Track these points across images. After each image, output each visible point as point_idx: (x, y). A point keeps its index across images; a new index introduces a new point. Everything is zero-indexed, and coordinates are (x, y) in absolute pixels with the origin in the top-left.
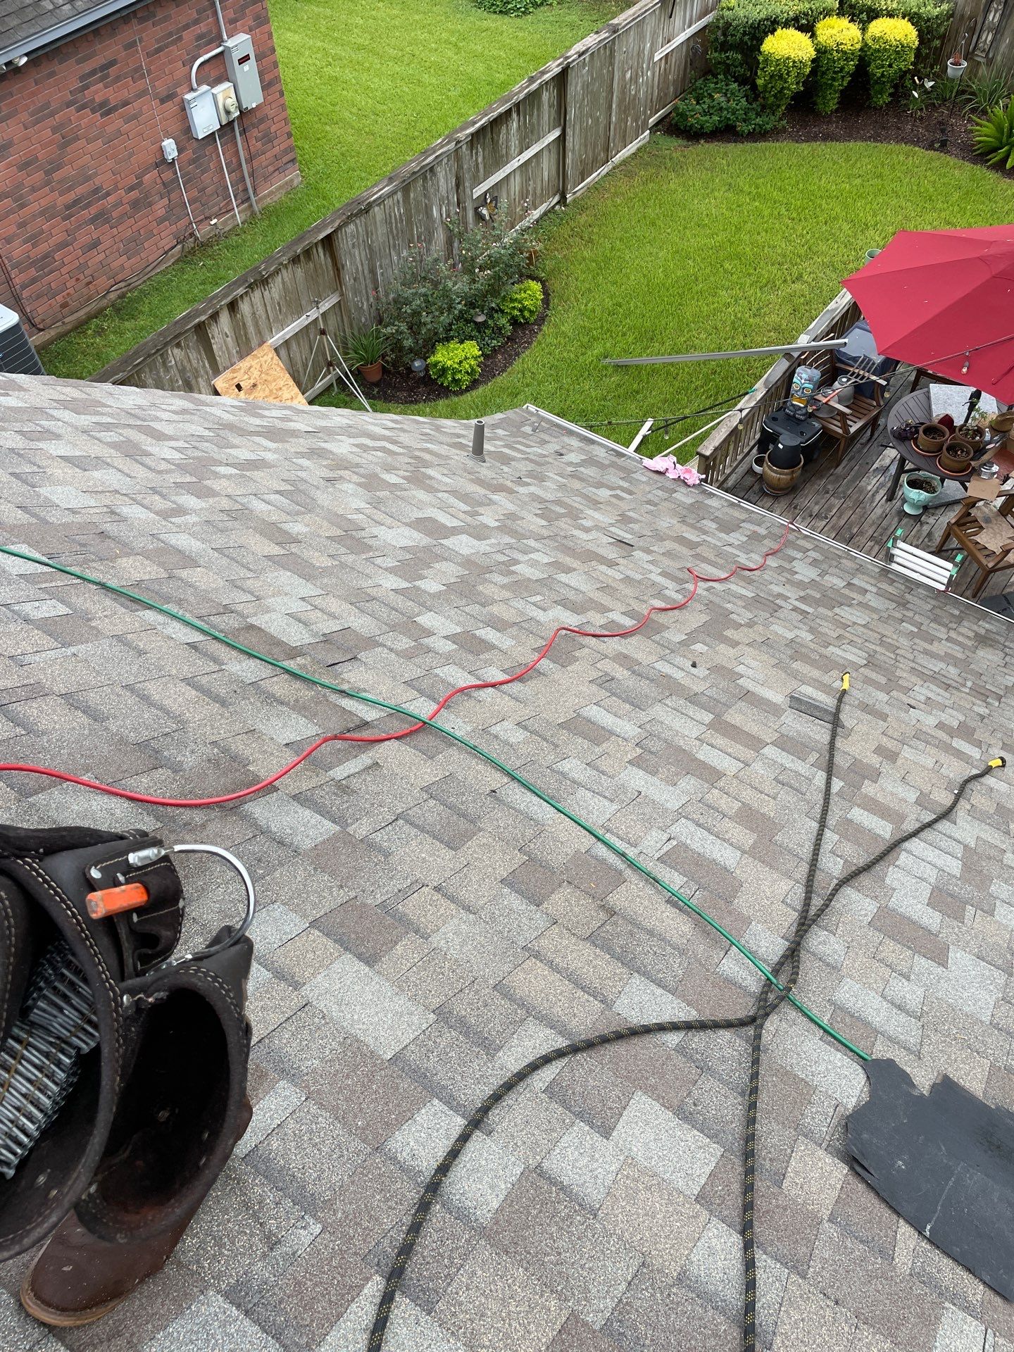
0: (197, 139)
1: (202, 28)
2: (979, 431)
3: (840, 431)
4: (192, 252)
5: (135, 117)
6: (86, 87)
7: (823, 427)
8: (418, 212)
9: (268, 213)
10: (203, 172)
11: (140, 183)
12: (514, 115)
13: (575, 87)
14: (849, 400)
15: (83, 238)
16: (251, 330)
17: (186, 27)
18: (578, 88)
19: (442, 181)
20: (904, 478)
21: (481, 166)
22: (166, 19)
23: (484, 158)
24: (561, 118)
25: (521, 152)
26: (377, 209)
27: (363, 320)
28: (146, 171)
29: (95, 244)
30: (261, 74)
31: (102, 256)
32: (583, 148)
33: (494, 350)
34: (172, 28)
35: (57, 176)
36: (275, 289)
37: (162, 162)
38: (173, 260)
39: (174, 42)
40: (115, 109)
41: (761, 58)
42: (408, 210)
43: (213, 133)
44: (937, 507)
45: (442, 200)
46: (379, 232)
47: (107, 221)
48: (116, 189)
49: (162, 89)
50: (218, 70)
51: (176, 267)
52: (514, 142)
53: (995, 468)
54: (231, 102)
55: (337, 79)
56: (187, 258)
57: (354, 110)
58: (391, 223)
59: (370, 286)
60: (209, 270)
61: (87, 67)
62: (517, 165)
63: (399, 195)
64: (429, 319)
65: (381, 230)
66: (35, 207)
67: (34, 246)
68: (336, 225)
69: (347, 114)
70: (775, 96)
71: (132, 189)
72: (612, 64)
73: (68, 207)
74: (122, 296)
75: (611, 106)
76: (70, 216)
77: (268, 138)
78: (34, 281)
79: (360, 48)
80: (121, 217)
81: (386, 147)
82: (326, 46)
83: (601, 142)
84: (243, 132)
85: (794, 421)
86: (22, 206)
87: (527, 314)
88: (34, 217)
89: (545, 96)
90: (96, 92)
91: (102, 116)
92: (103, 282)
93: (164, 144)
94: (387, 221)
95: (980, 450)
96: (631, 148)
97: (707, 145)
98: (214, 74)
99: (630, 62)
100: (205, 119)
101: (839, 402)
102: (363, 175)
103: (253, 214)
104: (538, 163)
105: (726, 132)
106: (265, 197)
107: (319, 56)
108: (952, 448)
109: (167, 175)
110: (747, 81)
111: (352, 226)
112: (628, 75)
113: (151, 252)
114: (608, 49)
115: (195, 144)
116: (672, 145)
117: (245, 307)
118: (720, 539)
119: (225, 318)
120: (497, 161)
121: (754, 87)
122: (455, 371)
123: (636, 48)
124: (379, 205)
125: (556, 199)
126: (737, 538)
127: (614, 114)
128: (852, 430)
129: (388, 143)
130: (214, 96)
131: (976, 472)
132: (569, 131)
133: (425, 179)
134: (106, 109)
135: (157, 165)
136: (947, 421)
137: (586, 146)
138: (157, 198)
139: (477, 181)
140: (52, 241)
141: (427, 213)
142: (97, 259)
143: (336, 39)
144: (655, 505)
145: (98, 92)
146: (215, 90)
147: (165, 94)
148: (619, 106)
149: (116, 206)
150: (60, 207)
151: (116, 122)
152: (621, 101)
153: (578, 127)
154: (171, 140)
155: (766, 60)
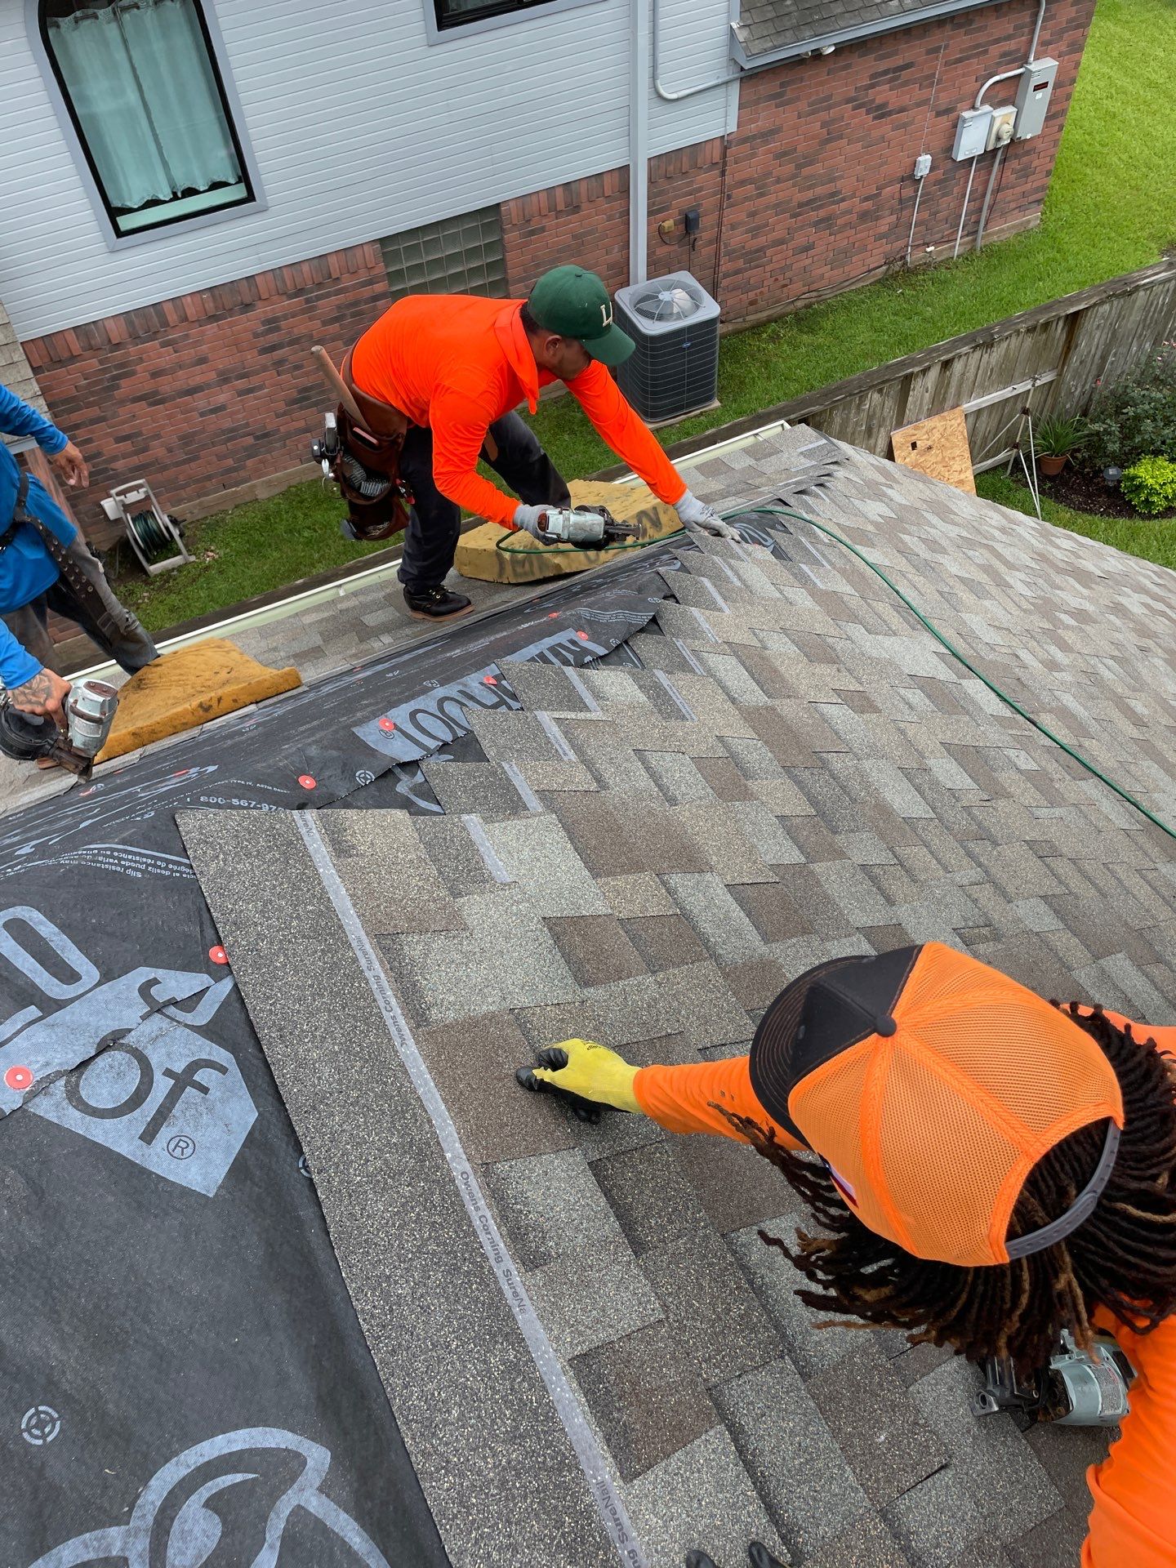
0: (954, 161)
1: (1011, 45)
4: (895, 276)
5: (904, 126)
6: (872, 86)
9: (990, 252)
10: (944, 195)
11: (878, 195)
15: (800, 240)
16: (952, 390)
17: (997, 41)
22: (980, 29)
26: (1141, 294)
28: (890, 183)
29: (807, 249)
30: (1051, 104)
31: (809, 261)
34: (982, 40)
35: (806, 171)
36: (996, 355)
37: (910, 178)
38: (872, 280)
39: (978, 55)
40: (890, 113)
43: (973, 158)
46: (1132, 318)
47: (830, 227)
48: (853, 196)
49: (943, 101)
50: (1009, 93)
51: (872, 288)
54: (1008, 128)
55: (1114, 116)
56: (886, 282)
57: (1125, 157)
59: (1094, 372)
60: (907, 301)
61: (883, 65)
65: (1135, 316)
66: (771, 199)
67: (753, 237)
68: (1092, 302)
69: (1115, 159)
71: (867, 199)
73: (800, 205)
74: (808, 306)
76: (800, 214)
77: (1025, 173)
78: (737, 272)
79: (1151, 84)
80: (846, 225)
81: (1149, 209)
84: (1004, 161)
86: (762, 195)
88: (767, 208)
90: (880, 92)
91: (875, 118)
92: (797, 287)
93: (920, 158)
98: (1002, 95)
100: (972, 141)
102: (1113, 235)
103: (973, 250)
106: (994, 233)
107: (1102, 84)
109: (908, 192)
111: (1107, 307)
113: (856, 266)
115: (950, 165)
117: (958, 367)
119: (934, 373)
122: (1153, 491)
124: (1146, 290)
129: (1154, 206)
130: (993, 119)
134: (881, 112)
135: (903, 180)
138: (887, 212)
140: (772, 237)
142: (801, 264)
143: (1127, 69)
145: (884, 94)
146: (996, 113)
147: (943, 107)
149: (844, 213)
150: (794, 204)
151: (885, 128)
154: (929, 157)
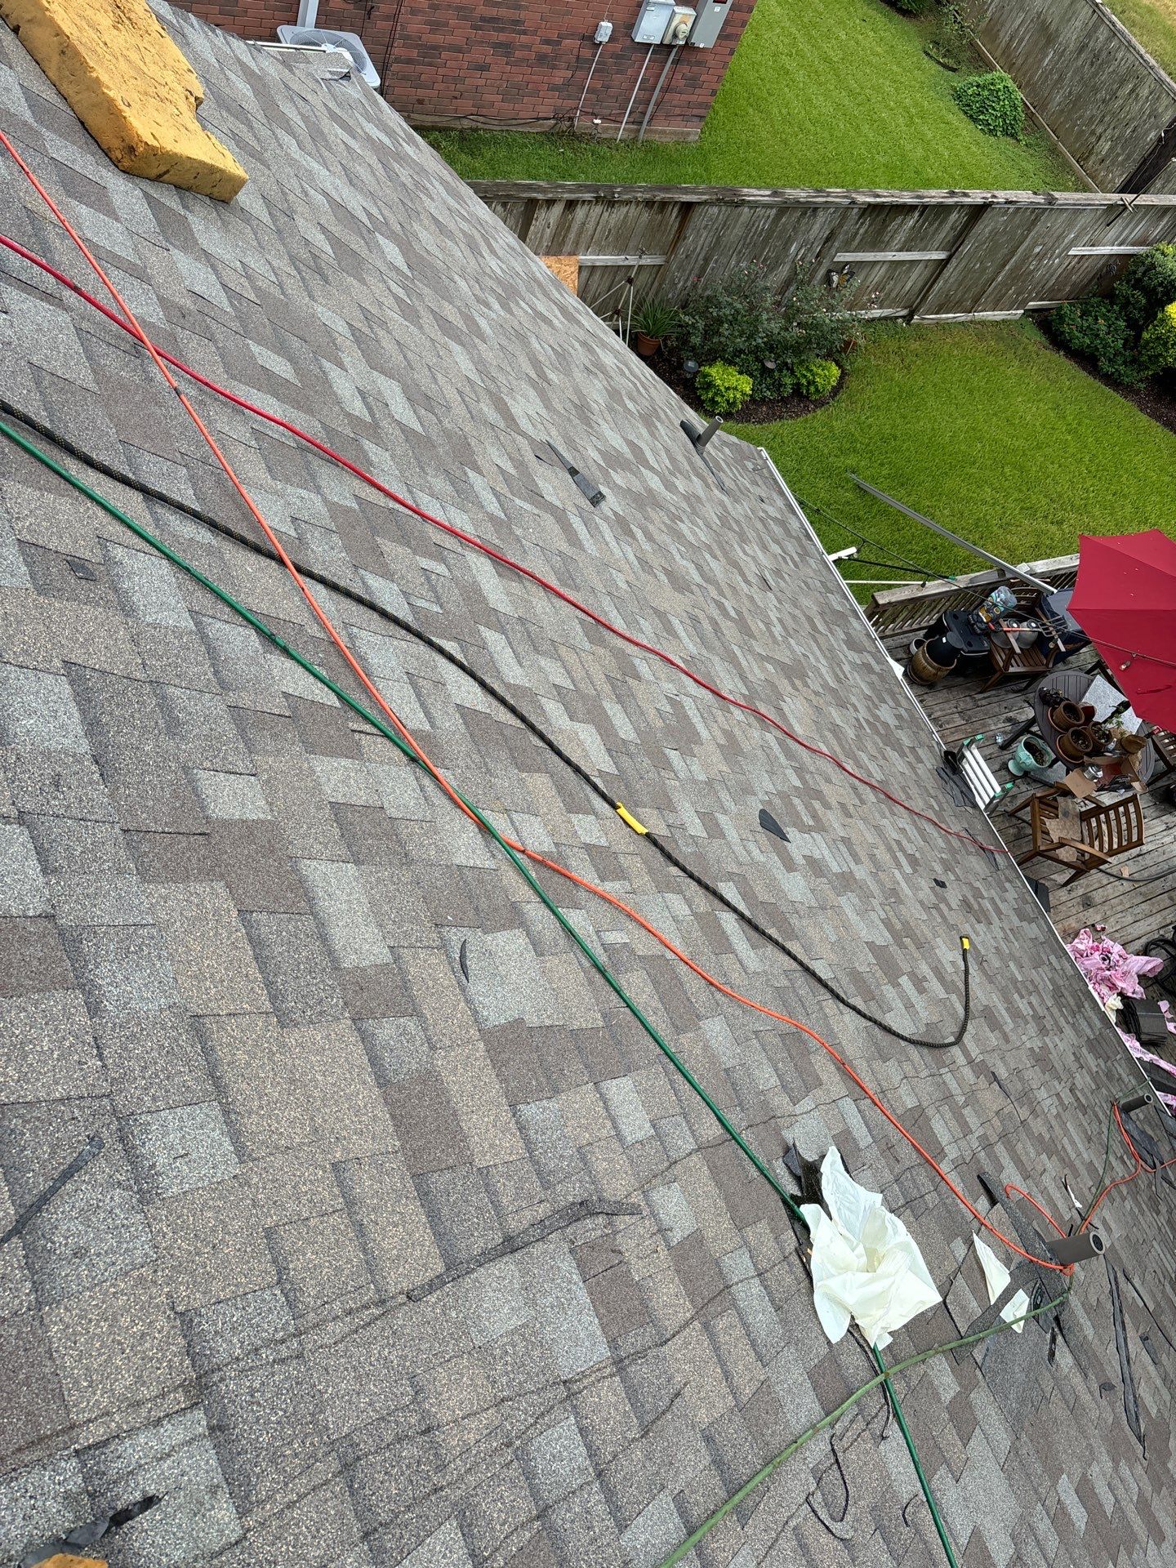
0: (633, 40)
2: (1108, 737)
3: (1001, 664)
4: (561, 134)
7: (990, 651)
8: (779, 237)
9: (649, 148)
10: (618, 72)
11: (559, 43)
12: (916, 214)
13: (984, 227)
14: (1026, 644)
15: (478, 55)
16: (572, 236)
18: (987, 230)
19: (817, 226)
20: (1024, 738)
21: (858, 237)
23: (866, 232)
24: (954, 246)
25: (900, 250)
26: (746, 210)
27: (670, 296)
28: (572, 36)
29: (483, 68)
30: (726, 23)
31: (482, 82)
32: (956, 285)
33: (763, 399)
36: (616, 216)
37: (589, 38)
38: (539, 130)
41: (1160, 315)
42: (771, 231)
43: (650, 45)
44: (1035, 781)
45: (806, 242)
46: (735, 231)
47: (508, 55)
48: (535, 33)
51: (538, 137)
52: (901, 237)
53: (1100, 774)
54: (684, 29)
55: (787, 73)
56: (552, 137)
57: (784, 111)
58: (750, 230)
59: (696, 271)
60: (565, 161)
62: (890, 258)
63: (774, 211)
64: (726, 333)
65: (738, 231)
67: (431, 31)
68: (705, 197)
69: (775, 110)
70: (1150, 357)
71: (547, 42)
72: (1029, 230)
73: (483, 19)
74: (476, 130)
75: (1004, 265)
76: (480, 28)
77: (693, 83)
78: (409, 61)
79: (827, 60)
80: (521, 60)
81: (790, 164)
82: (798, 36)
83: (975, 290)
84: (676, 62)
85: (969, 629)
87: (812, 389)
89: (954, 216)
92: (466, 105)
93: (602, 23)
94: (749, 226)
95: (1098, 751)
96: (998, 315)
97: (1063, 359)
99: (1046, 239)
100: (651, 27)
101: (1017, 640)
102: (754, 174)
103: (635, 140)
104: (909, 270)
105: (1087, 360)
106: (655, 132)
107: (786, 41)
108: (1078, 735)
109: (586, 53)
110: (1136, 327)
111: (715, 210)
112: (1037, 250)
113: (525, 108)
114: (1035, 214)
115: (628, 42)
116: (1034, 338)
117: (580, 212)
118: (839, 645)
119: (557, 210)
120: (876, 242)
121: (1138, 337)
122: (718, 393)
123: (1060, 230)
124: (751, 208)
125: (904, 312)
126: (853, 656)
127: (1003, 274)
128: (1011, 670)
129: (794, 161)
130: (674, 13)
131: (1083, 767)
132: (954, 261)
133: (804, 214)
135: (583, 38)
136: (1090, 711)
137: (960, 285)
138: (564, 65)
139: (846, 247)
140: (449, 39)
141: (786, 244)
142: (474, 82)
143: (811, 37)
144: (809, 588)
146: (678, 9)
148: (1011, 270)
149: (524, 47)
150: (477, 14)
152: (1016, 268)
153: (963, 264)
154: (610, 25)
155: (1163, 320)
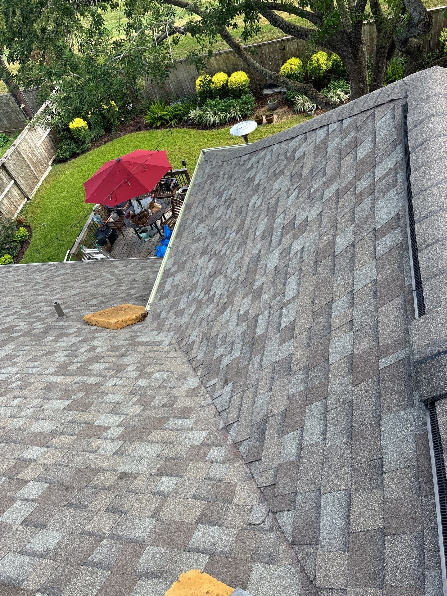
2: (146, 210)
7: (112, 229)
13: (10, 167)
18: (12, 167)
24: (11, 177)
32: (26, 182)
33: (17, 253)
41: (71, 130)
72: (21, 155)
75: (29, 166)
83: (32, 177)
87: (24, 238)
96: (47, 173)
97: (70, 162)
99: (28, 151)
104: (11, 193)
105: (74, 155)
112: (30, 155)
116: (60, 167)
123: (27, 146)
125: (26, 199)
127: (32, 167)
132: (17, 180)
148: (32, 165)
153: (19, 177)
